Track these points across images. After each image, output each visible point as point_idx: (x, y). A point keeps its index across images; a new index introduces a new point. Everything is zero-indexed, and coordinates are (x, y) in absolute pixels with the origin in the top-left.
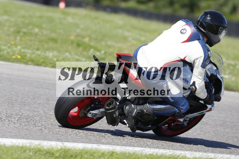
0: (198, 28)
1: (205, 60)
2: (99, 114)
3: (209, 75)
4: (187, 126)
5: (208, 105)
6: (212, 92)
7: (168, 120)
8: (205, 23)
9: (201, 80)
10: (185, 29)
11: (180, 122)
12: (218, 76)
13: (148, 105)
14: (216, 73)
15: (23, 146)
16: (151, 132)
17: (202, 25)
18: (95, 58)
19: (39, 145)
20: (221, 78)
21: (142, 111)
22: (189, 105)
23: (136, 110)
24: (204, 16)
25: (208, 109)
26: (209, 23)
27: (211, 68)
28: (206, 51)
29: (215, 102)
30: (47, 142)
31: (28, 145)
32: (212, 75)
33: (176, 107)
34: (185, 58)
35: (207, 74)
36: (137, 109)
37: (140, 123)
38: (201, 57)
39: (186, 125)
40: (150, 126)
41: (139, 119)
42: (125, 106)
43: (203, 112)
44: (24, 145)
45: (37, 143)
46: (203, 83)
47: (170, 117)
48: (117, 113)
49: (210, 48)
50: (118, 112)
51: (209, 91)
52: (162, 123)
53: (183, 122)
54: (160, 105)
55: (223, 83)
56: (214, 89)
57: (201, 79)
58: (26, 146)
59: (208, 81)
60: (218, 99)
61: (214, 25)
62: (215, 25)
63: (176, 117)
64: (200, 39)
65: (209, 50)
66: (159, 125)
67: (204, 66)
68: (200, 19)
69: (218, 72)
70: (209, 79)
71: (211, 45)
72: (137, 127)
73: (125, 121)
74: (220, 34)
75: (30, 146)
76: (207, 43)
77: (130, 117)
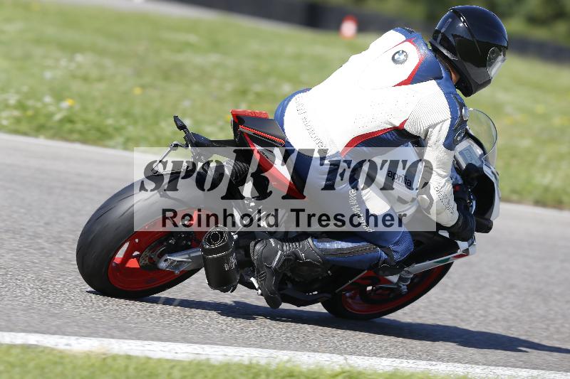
0: (435, 50)
1: (453, 130)
2: (189, 262)
3: (464, 166)
4: (407, 293)
5: (459, 242)
6: (470, 208)
7: (361, 278)
8: (455, 36)
9: (444, 180)
10: (403, 52)
11: (390, 282)
12: (486, 169)
13: (310, 240)
14: (480, 163)
15: (251, 363)
16: (318, 308)
17: (445, 42)
18: (179, 123)
19: (289, 361)
20: (491, 173)
21: (295, 255)
22: (414, 240)
23: (280, 252)
24: (450, 20)
25: (459, 252)
26: (463, 37)
27: (469, 149)
28: (456, 106)
29: (477, 235)
30: (308, 354)
31: (263, 362)
32: (470, 166)
33: (380, 247)
34: (403, 123)
35: (458, 163)
36: (283, 250)
37: (290, 286)
38: (444, 121)
39: (406, 290)
40: (316, 293)
41: (289, 274)
42: (253, 243)
43: (448, 259)
44: (254, 362)
45: (286, 358)
46: (449, 188)
47: (366, 272)
48: (233, 261)
49: (466, 100)
50: (236, 259)
51: (463, 207)
52: (344, 286)
53: (397, 284)
54: (340, 242)
55: (498, 186)
56: (474, 202)
57: (444, 177)
58: (258, 364)
59: (460, 182)
60: (486, 228)
61: (476, 43)
62: (478, 41)
63: (381, 273)
64: (441, 78)
65: (462, 105)
66: (337, 291)
67: (450, 144)
68: (441, 27)
69: (486, 160)
70: (462, 178)
71: (468, 92)
72: (282, 294)
73: (252, 279)
74: (490, 65)
75: (269, 364)
76: (458, 85)
77: (266, 270)
